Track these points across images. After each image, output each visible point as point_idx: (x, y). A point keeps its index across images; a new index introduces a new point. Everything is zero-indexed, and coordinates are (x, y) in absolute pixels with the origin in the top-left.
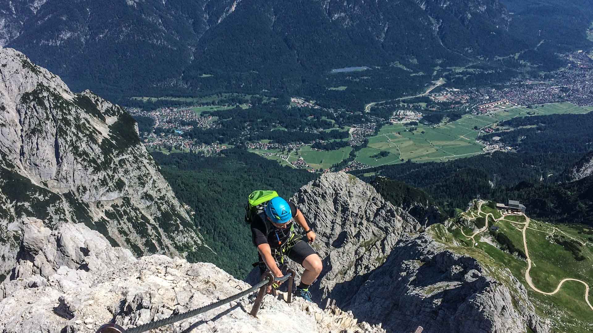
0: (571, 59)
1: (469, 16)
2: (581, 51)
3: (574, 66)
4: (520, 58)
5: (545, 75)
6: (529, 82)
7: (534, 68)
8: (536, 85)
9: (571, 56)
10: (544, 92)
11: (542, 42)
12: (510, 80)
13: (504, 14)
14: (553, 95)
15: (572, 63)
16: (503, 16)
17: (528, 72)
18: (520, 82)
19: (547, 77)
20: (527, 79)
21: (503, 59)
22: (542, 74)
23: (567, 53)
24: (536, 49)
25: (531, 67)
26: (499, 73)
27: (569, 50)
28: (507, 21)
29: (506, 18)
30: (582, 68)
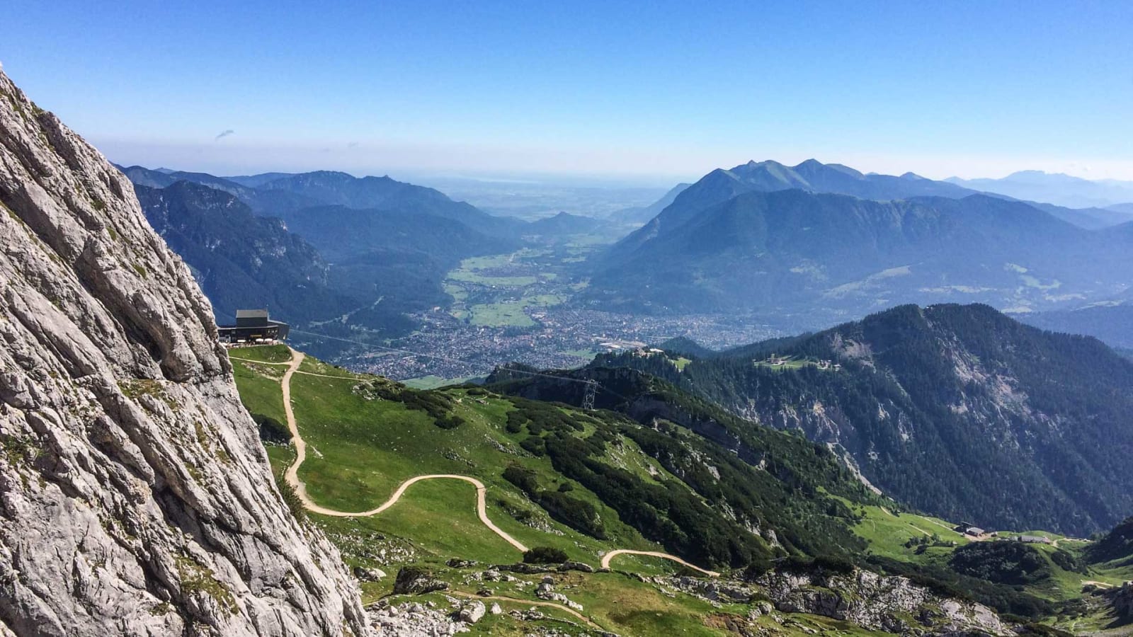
0: (426, 319)
1: (259, 262)
2: (438, 308)
3: (432, 328)
4: (350, 321)
5: (392, 343)
6: (370, 355)
7: (374, 334)
8: (381, 357)
9: (425, 315)
10: (393, 366)
11: (380, 299)
12: (338, 355)
13: (317, 259)
14: (408, 368)
15: (429, 324)
16: (315, 263)
17: (365, 341)
18: (354, 356)
19: (395, 346)
20: (366, 350)
21: (324, 325)
22: (388, 342)
23: (420, 312)
24: (373, 308)
25: (369, 334)
26: (319, 345)
27: (421, 308)
28: (323, 271)
29: (321, 267)
30: (443, 329)
